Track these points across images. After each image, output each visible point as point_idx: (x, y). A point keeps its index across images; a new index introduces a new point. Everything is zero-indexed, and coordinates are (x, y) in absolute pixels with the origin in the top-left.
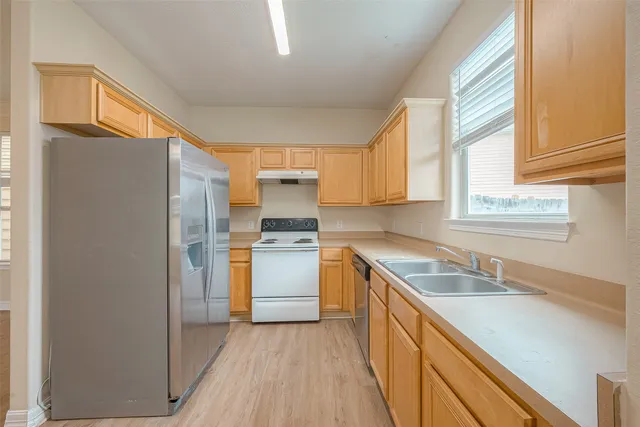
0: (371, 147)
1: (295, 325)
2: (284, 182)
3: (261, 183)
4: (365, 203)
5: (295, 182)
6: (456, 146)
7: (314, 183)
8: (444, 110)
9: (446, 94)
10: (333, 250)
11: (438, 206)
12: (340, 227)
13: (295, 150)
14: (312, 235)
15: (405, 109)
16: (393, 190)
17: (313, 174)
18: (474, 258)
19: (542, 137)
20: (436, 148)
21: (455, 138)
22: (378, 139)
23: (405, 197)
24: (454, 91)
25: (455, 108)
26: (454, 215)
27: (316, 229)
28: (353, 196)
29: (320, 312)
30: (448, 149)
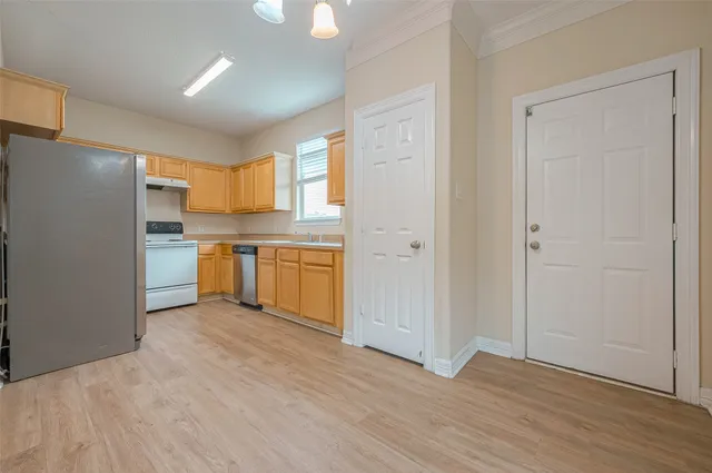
0: (235, 169)
2: (150, 186)
4: (228, 211)
5: (160, 188)
6: (299, 182)
7: (183, 192)
8: (293, 161)
9: (294, 154)
10: (208, 246)
11: (290, 213)
12: (201, 231)
13: (163, 160)
14: (180, 237)
16: (260, 202)
17: (183, 184)
18: (311, 236)
20: (287, 181)
21: (299, 178)
22: (246, 166)
23: (273, 208)
24: (298, 154)
25: (298, 163)
26: (298, 219)
27: (181, 232)
28: (218, 204)
29: (199, 296)
30: (295, 184)
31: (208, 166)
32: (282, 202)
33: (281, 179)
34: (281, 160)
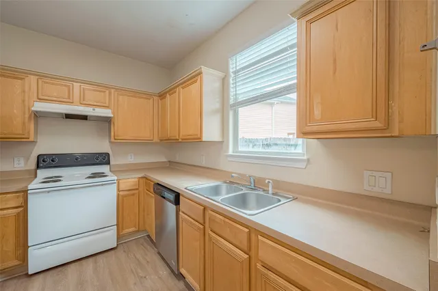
0: (162, 96)
1: (91, 260)
2: (69, 116)
3: (37, 116)
4: (156, 139)
5: (84, 118)
6: (234, 105)
7: (107, 121)
8: (224, 81)
9: (224, 69)
10: (130, 180)
11: (220, 145)
12: (131, 159)
13: (83, 86)
14: (104, 169)
15: (200, 73)
16: (186, 131)
17: (106, 113)
18: (252, 181)
19: (317, 113)
20: (217, 105)
21: (231, 102)
22: (171, 91)
23: (200, 139)
24: (231, 70)
25: (231, 82)
26: (231, 152)
27: (108, 163)
28: (145, 134)
29: (118, 238)
30: (227, 109)
31: (135, 94)
32: (211, 132)
33: (210, 103)
34: (210, 78)
